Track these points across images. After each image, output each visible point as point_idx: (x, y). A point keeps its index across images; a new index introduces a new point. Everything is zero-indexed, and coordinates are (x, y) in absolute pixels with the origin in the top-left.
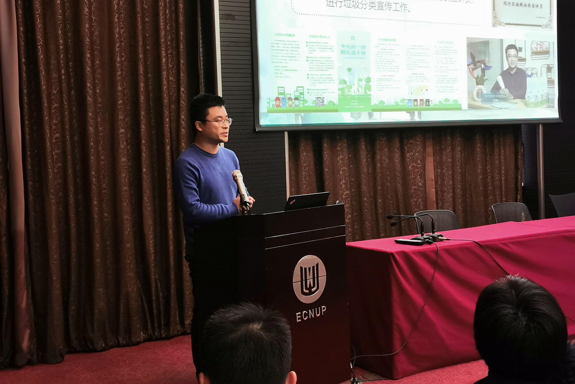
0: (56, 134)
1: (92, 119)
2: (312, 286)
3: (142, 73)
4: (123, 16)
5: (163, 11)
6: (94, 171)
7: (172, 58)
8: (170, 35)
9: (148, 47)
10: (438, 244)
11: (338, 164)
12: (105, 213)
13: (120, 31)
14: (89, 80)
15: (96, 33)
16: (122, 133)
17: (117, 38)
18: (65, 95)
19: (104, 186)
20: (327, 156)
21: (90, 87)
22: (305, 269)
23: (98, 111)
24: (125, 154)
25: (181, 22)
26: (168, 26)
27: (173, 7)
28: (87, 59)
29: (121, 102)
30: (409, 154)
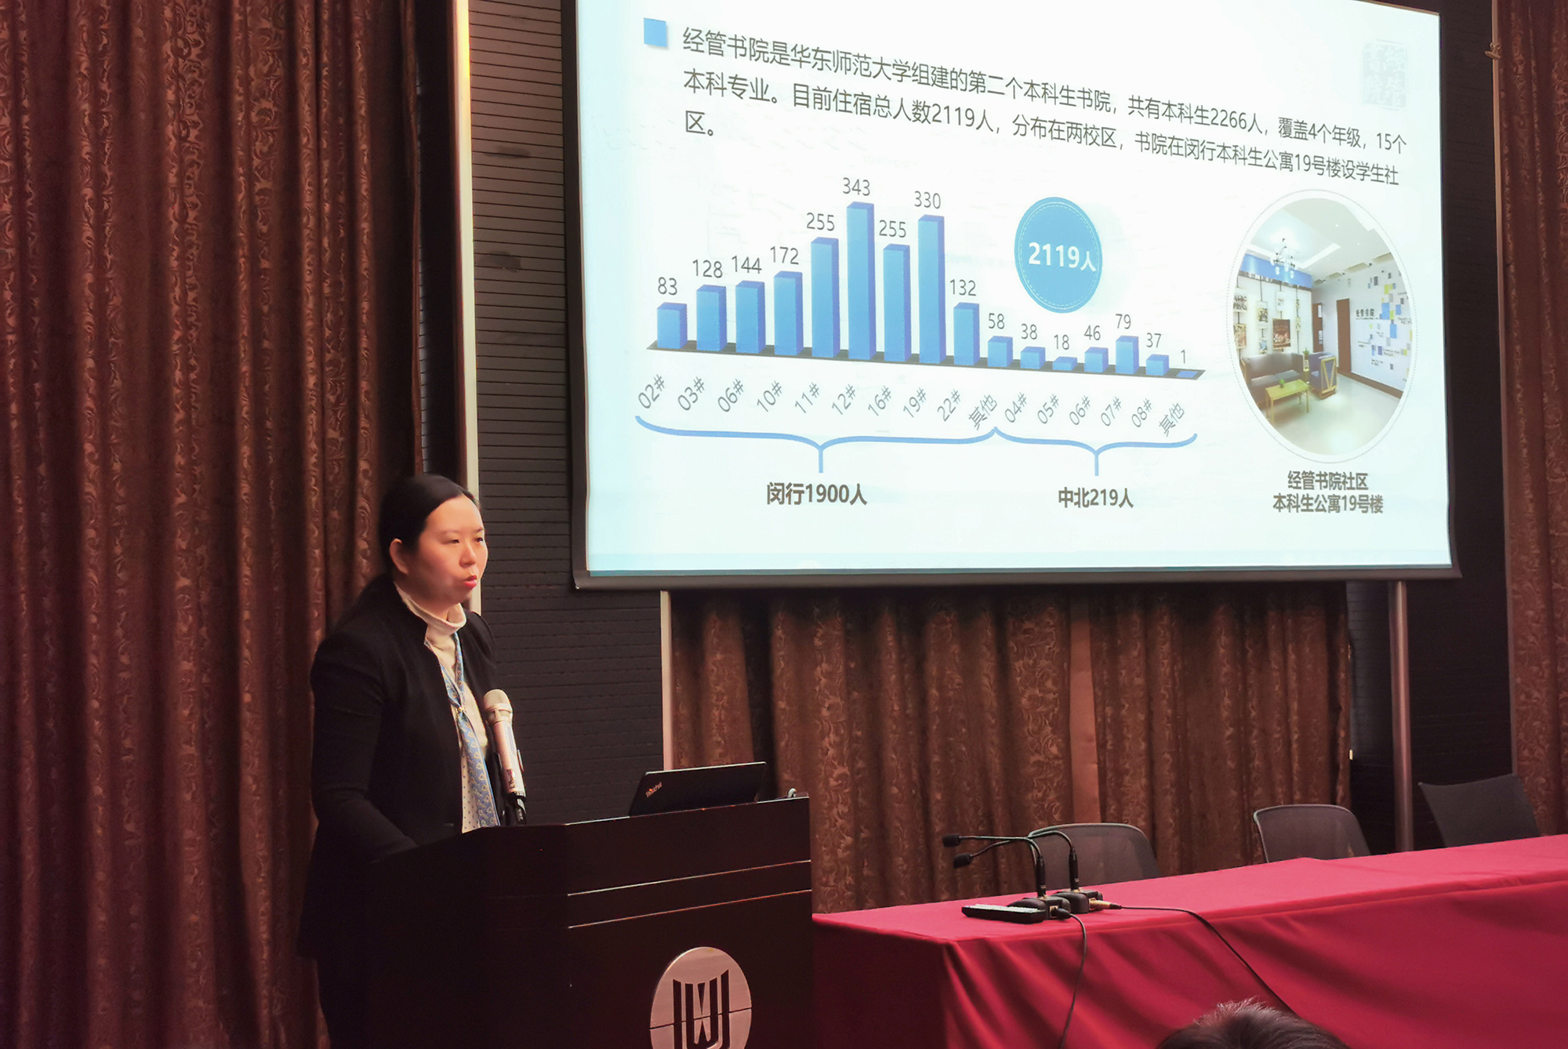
1: (97, 548)
2: (708, 1038)
3: (245, 416)
4: (195, 253)
5: (312, 239)
6: (97, 699)
7: (335, 376)
8: (331, 309)
9: (266, 344)
10: (1086, 921)
11: (817, 688)
12: (128, 822)
13: (185, 294)
14: (90, 435)
15: (116, 301)
16: (184, 589)
17: (176, 316)
19: (127, 743)
20: (783, 664)
21: (91, 454)
22: (689, 987)
23: (116, 524)
25: (365, 273)
26: (326, 285)
27: (342, 231)
28: (87, 375)
29: (182, 499)
30: (1021, 662)
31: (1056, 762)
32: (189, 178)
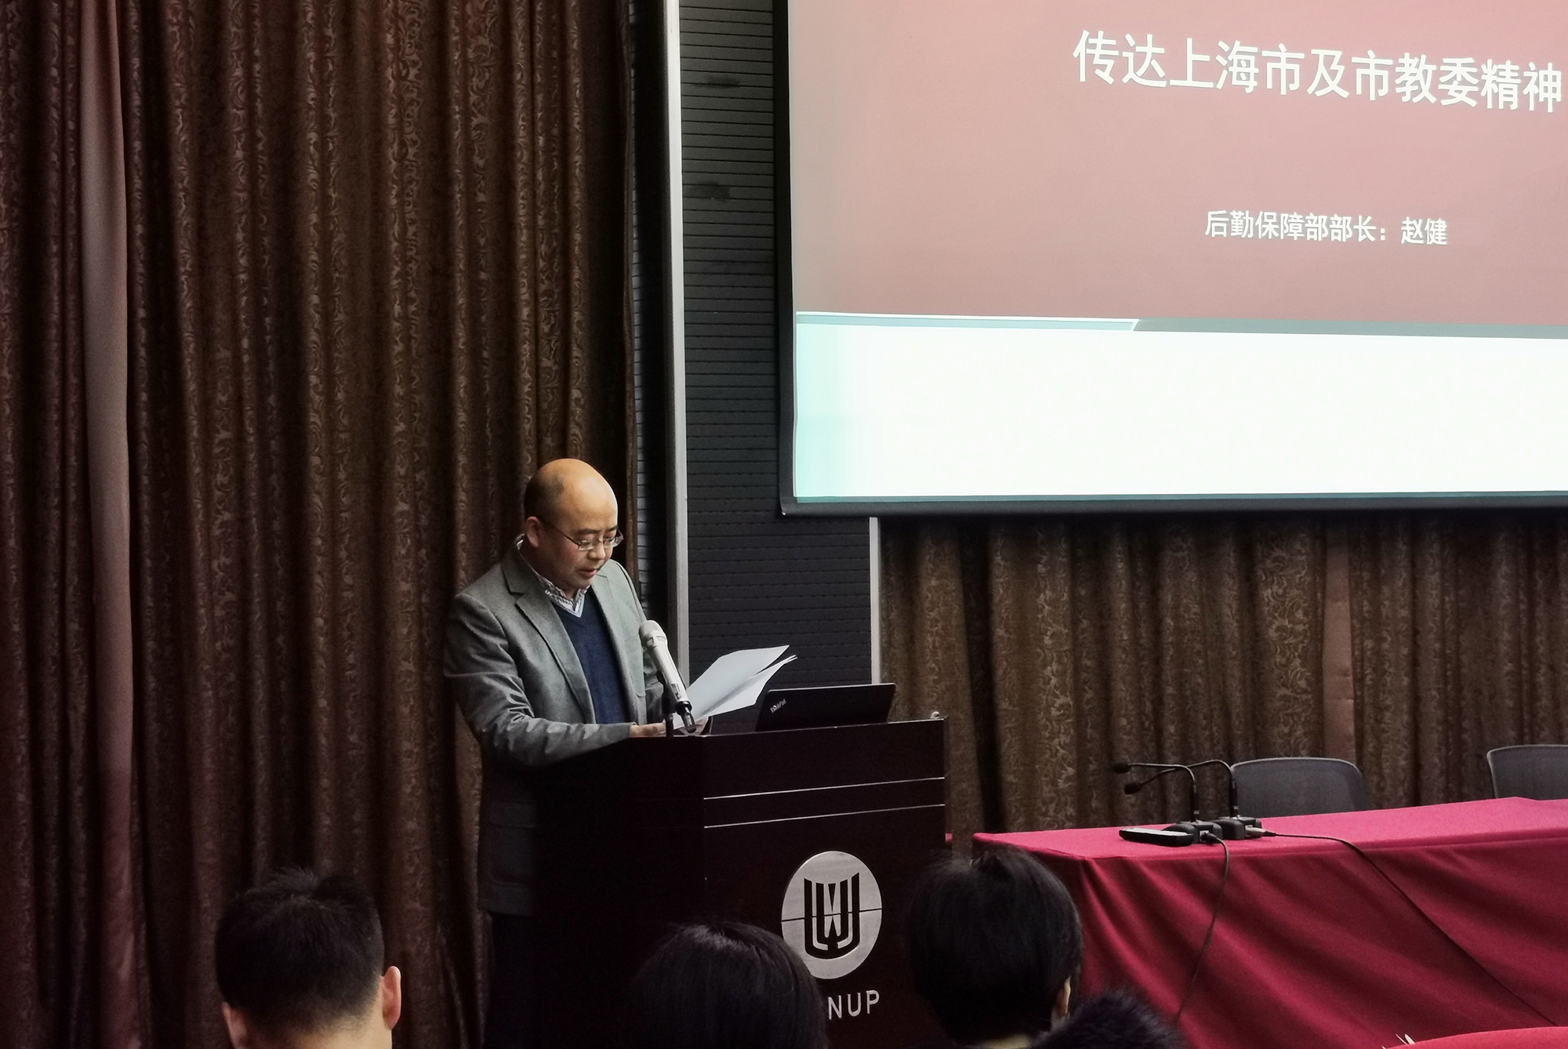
0: (223, 512)
1: (322, 474)
2: (839, 933)
3: (462, 347)
4: (415, 188)
5: (525, 174)
6: (321, 617)
7: (548, 307)
8: (545, 241)
9: (483, 276)
11: (1040, 616)
12: (352, 732)
13: (404, 230)
14: (315, 367)
15: (340, 237)
16: (402, 514)
17: (395, 252)
18: (249, 408)
19: (351, 659)
20: (1001, 591)
21: (316, 386)
22: (820, 887)
23: (340, 451)
24: (409, 572)
25: (577, 205)
26: (540, 217)
27: (556, 163)
28: (312, 311)
29: (401, 427)
30: (1269, 591)
31: (1304, 697)
32: (408, 116)
